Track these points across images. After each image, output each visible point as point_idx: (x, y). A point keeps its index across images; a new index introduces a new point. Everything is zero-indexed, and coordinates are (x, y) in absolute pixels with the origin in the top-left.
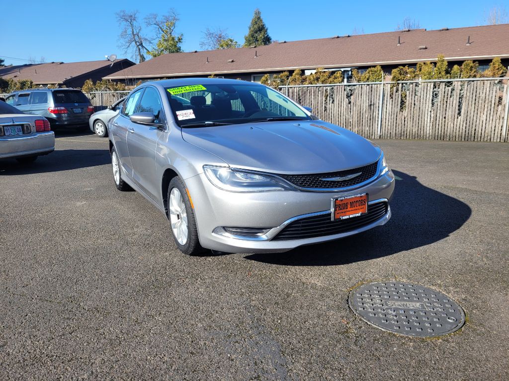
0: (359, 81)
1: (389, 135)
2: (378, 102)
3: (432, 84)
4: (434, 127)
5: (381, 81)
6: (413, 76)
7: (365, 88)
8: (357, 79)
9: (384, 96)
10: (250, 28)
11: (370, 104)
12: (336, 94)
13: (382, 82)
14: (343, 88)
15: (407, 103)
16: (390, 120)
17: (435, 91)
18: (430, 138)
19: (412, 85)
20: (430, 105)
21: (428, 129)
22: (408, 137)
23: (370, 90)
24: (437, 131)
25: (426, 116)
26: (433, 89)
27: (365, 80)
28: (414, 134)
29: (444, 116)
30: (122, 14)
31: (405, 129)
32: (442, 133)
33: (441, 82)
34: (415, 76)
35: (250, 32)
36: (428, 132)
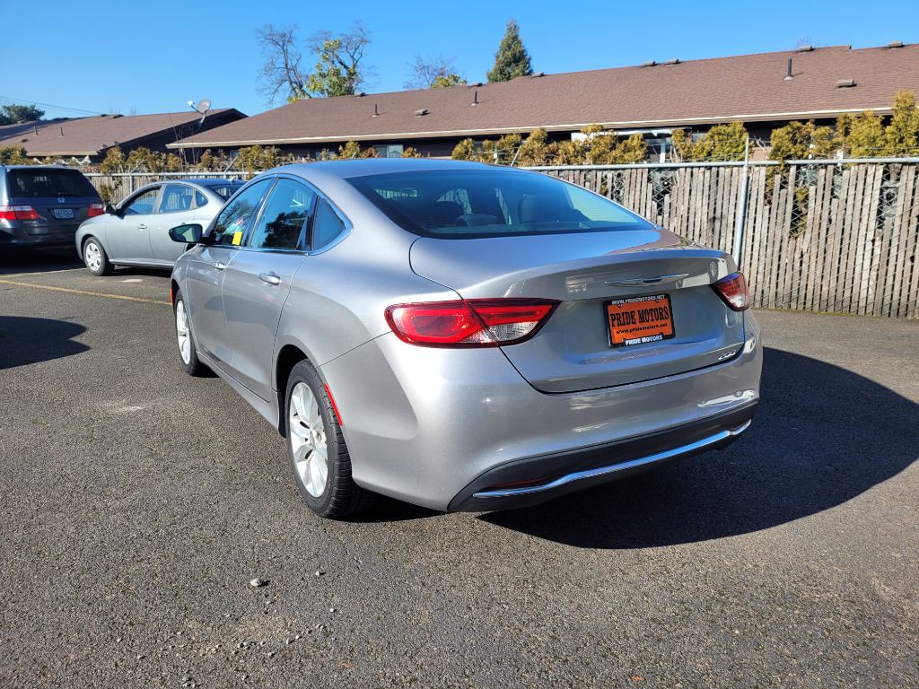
0: (686, 158)
1: (758, 298)
2: (732, 211)
3: (881, 170)
4: (881, 281)
5: (742, 159)
6: (828, 147)
7: (701, 176)
8: (681, 152)
9: (748, 196)
10: (497, 57)
11: (711, 215)
12: (627, 190)
13: (745, 163)
14: (645, 176)
15: (810, 217)
16: (762, 258)
17: (887, 188)
18: (870, 309)
19: (822, 171)
20: (873, 225)
21: (864, 285)
22: (809, 304)
23: (714, 181)
24: (888, 293)
25: (860, 251)
26: (883, 181)
27: (701, 156)
28: (825, 297)
29: (910, 254)
30: (268, 31)
31: (803, 283)
32: (904, 299)
33: (904, 164)
34: (832, 148)
35: (497, 64)
36: (863, 294)
